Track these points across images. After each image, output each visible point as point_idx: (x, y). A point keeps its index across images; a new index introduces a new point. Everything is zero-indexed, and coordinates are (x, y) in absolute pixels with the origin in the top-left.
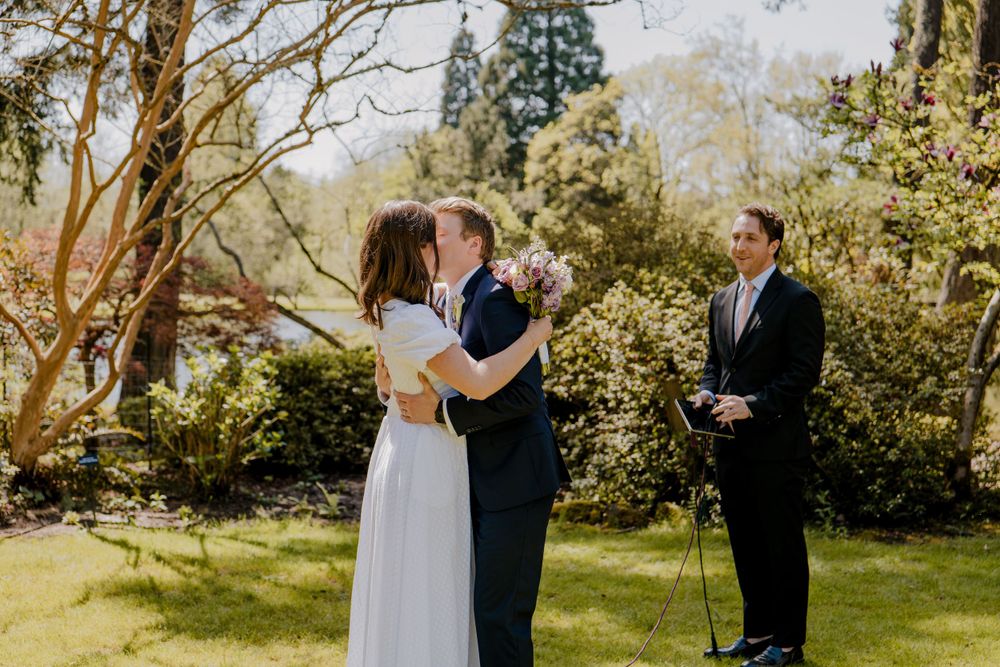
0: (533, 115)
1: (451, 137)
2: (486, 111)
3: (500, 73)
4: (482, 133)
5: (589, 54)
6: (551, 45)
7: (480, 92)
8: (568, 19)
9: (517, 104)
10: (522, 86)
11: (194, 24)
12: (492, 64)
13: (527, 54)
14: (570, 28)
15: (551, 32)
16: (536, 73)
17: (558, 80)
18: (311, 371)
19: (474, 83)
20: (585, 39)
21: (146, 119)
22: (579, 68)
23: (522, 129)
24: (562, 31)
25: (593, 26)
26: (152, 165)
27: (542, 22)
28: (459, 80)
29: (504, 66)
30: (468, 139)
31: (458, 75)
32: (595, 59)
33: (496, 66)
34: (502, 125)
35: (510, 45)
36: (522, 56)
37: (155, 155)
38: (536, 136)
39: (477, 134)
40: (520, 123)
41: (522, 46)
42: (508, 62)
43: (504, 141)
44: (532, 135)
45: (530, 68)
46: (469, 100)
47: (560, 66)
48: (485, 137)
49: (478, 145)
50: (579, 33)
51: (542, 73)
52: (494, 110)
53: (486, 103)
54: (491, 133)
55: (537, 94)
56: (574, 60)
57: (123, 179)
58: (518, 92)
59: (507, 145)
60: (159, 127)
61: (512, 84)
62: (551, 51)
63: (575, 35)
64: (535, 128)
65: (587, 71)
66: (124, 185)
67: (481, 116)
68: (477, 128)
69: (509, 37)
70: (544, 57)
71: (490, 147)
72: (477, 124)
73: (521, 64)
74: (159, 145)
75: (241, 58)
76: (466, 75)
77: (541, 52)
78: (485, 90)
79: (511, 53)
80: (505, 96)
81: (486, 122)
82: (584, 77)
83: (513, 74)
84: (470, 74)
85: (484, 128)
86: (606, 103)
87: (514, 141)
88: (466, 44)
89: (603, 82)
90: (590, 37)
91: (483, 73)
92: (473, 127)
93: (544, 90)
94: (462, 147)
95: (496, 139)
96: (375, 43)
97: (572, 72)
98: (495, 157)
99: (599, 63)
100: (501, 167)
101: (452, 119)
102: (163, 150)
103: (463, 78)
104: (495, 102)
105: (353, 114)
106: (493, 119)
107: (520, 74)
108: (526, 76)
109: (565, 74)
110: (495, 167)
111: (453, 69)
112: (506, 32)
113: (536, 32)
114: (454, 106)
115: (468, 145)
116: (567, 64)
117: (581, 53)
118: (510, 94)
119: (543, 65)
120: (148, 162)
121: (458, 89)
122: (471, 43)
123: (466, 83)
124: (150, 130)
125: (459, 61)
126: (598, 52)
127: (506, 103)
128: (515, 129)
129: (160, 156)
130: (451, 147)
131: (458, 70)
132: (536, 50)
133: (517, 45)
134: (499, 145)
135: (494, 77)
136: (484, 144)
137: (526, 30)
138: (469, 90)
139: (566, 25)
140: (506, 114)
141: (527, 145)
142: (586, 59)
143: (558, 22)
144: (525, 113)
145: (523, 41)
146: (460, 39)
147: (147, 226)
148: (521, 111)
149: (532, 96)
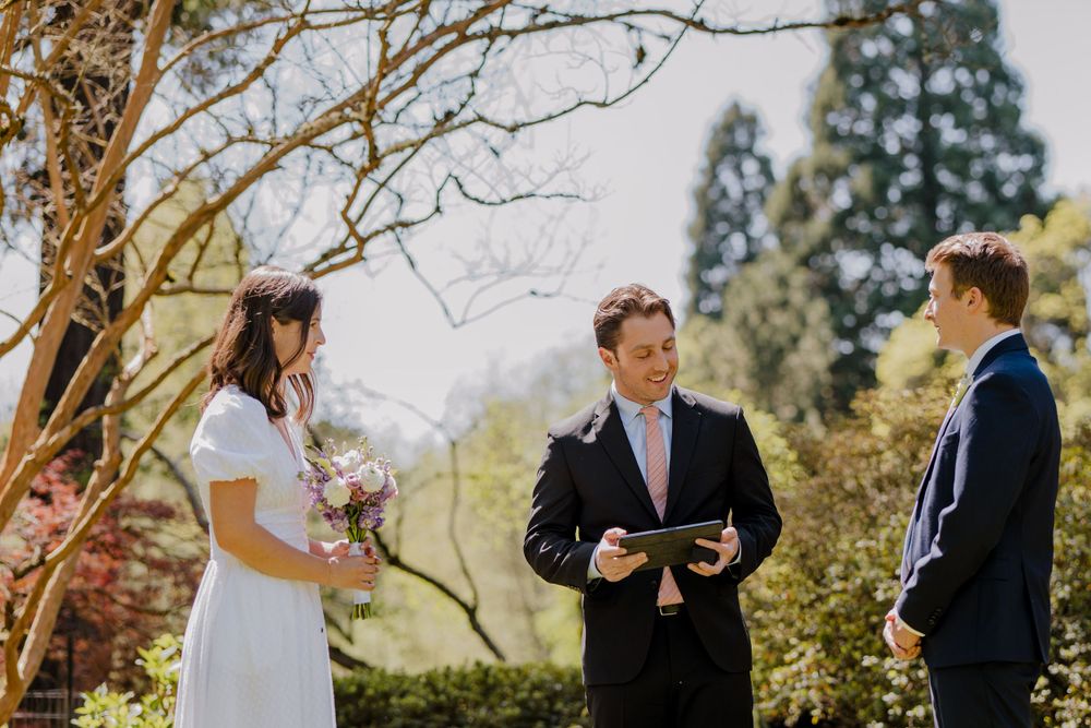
0: (889, 290)
1: (707, 340)
2: (783, 282)
3: (814, 198)
4: (775, 330)
5: (1016, 152)
6: (928, 136)
7: (771, 243)
8: (963, 76)
9: (853, 266)
10: (861, 224)
11: (162, 73)
12: (795, 180)
13: (872, 154)
14: (968, 97)
15: (926, 105)
16: (894, 194)
17: (944, 210)
18: (372, 700)
19: (760, 225)
20: (1003, 121)
21: (77, 237)
22: (991, 181)
23: (866, 321)
24: (951, 104)
25: (1019, 89)
26: (85, 322)
27: (905, 83)
28: (726, 218)
29: (823, 182)
30: (746, 343)
31: (725, 207)
32: (1026, 162)
33: (807, 185)
34: (818, 309)
35: (833, 136)
36: (859, 159)
37: (89, 305)
38: (894, 335)
39: (764, 333)
40: (861, 306)
41: (862, 138)
42: (831, 173)
43: (825, 346)
44: (887, 332)
45: (881, 188)
46: (750, 258)
47: (945, 177)
48: (782, 339)
49: (767, 357)
50: (990, 106)
51: (908, 196)
52: (800, 278)
53: (785, 263)
54: (795, 328)
55: (899, 243)
56: (977, 168)
57: (36, 341)
58: (855, 240)
59: (832, 356)
60: (100, 252)
61: (841, 220)
62: (928, 149)
63: (979, 109)
64: (894, 319)
65: (1009, 190)
66: (37, 352)
67: (772, 293)
68: (764, 319)
69: (832, 119)
70: (911, 161)
71: (793, 360)
72: (763, 311)
73: (861, 177)
74: (98, 288)
75: (245, 133)
76: (742, 206)
77: (905, 151)
78: (782, 237)
79: (839, 156)
80: (824, 247)
81: (784, 304)
82: (1002, 202)
83: (841, 198)
84: (752, 202)
85: (779, 319)
86: (1052, 258)
87: (846, 347)
88: (741, 138)
89: (1042, 211)
90: (1015, 113)
91: (778, 198)
92: (754, 319)
93: (912, 233)
94: (731, 361)
95: (808, 343)
96: (472, 94)
97: (976, 192)
98: (804, 381)
99: (1037, 171)
100: (820, 406)
101: (711, 303)
102: (104, 296)
103: (735, 213)
104: (805, 261)
105: (431, 209)
106: (797, 297)
107: (856, 198)
108: (871, 203)
109: (959, 197)
110: (806, 402)
111: (713, 194)
112: (827, 108)
113: (892, 107)
114: (716, 276)
115: (742, 356)
116: (963, 174)
117: (997, 151)
118: (835, 244)
119: (911, 179)
120: (76, 317)
121: (724, 238)
122: (752, 136)
123: (743, 224)
124: (84, 256)
125: (727, 177)
126: (1034, 147)
127: (828, 262)
128: (849, 321)
129: (99, 304)
130: (706, 362)
131: (724, 194)
132: (892, 147)
133: (851, 136)
134: (813, 356)
135: (800, 207)
136: (779, 353)
137: (869, 102)
138: (749, 239)
139: (959, 89)
140: (830, 288)
141: (876, 355)
142: (1006, 163)
143: (942, 82)
144: (871, 287)
145: (864, 127)
146: (729, 128)
147: (79, 420)
148: (863, 282)
149: (887, 248)
